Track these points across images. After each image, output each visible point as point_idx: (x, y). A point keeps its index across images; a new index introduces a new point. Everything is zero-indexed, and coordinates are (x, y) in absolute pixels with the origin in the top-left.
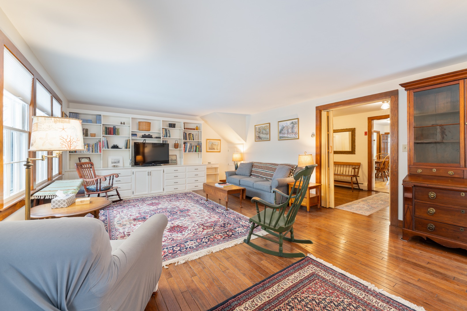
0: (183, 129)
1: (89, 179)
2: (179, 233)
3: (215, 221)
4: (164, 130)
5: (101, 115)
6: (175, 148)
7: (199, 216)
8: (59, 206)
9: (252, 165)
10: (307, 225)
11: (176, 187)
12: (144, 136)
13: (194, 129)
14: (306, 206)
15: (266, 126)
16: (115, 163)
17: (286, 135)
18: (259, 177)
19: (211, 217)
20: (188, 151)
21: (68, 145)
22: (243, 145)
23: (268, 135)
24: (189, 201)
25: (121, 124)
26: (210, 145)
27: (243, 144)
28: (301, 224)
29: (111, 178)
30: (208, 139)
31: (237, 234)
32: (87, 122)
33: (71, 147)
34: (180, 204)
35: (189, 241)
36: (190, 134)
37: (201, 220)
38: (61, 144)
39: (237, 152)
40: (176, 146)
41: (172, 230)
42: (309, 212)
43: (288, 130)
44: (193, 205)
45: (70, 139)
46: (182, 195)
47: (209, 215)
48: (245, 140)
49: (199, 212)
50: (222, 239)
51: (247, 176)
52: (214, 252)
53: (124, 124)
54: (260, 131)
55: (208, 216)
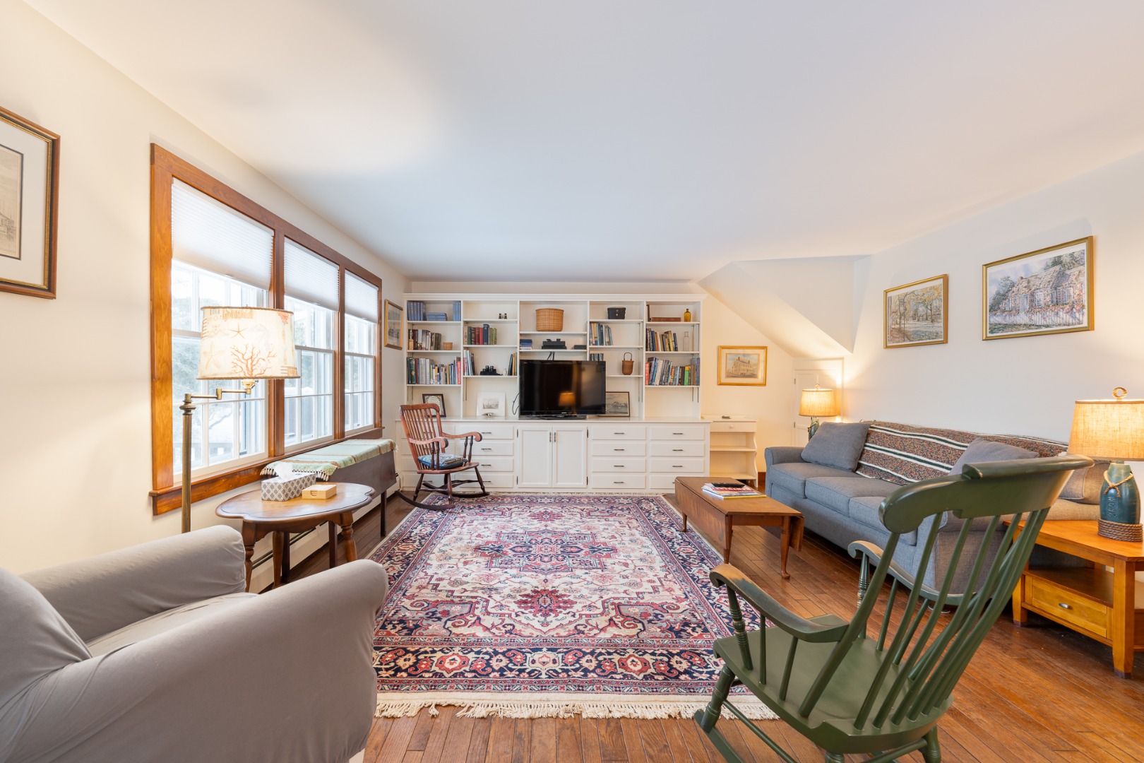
0: (646, 322)
1: (425, 440)
2: (540, 614)
3: (662, 606)
4: (595, 327)
5: (460, 302)
6: (625, 374)
7: (627, 577)
8: (272, 496)
9: (866, 433)
10: (1080, 742)
11: (619, 477)
12: (548, 345)
13: (678, 319)
14: (1108, 643)
15: (932, 288)
16: (490, 407)
17: (1022, 318)
18: (887, 477)
19: (661, 589)
20: (657, 380)
21: (247, 366)
22: (841, 361)
23: (936, 324)
24: (635, 523)
25: (500, 318)
26: (731, 364)
27: (842, 359)
28: (1041, 727)
29: (469, 442)
30: (724, 348)
31: (704, 676)
32: (437, 319)
33: (252, 370)
34: (606, 527)
35: (545, 649)
36: (667, 333)
37: (625, 592)
38: (233, 365)
39: (822, 385)
40: (627, 368)
41: (530, 602)
42: (1128, 676)
43: (1032, 295)
44: (638, 536)
45: (252, 353)
46: (630, 501)
47: (659, 579)
48: (850, 345)
49: (639, 563)
50: (642, 675)
51: (841, 468)
52: (584, 716)
53: (506, 318)
54: (906, 310)
55: (654, 582)
